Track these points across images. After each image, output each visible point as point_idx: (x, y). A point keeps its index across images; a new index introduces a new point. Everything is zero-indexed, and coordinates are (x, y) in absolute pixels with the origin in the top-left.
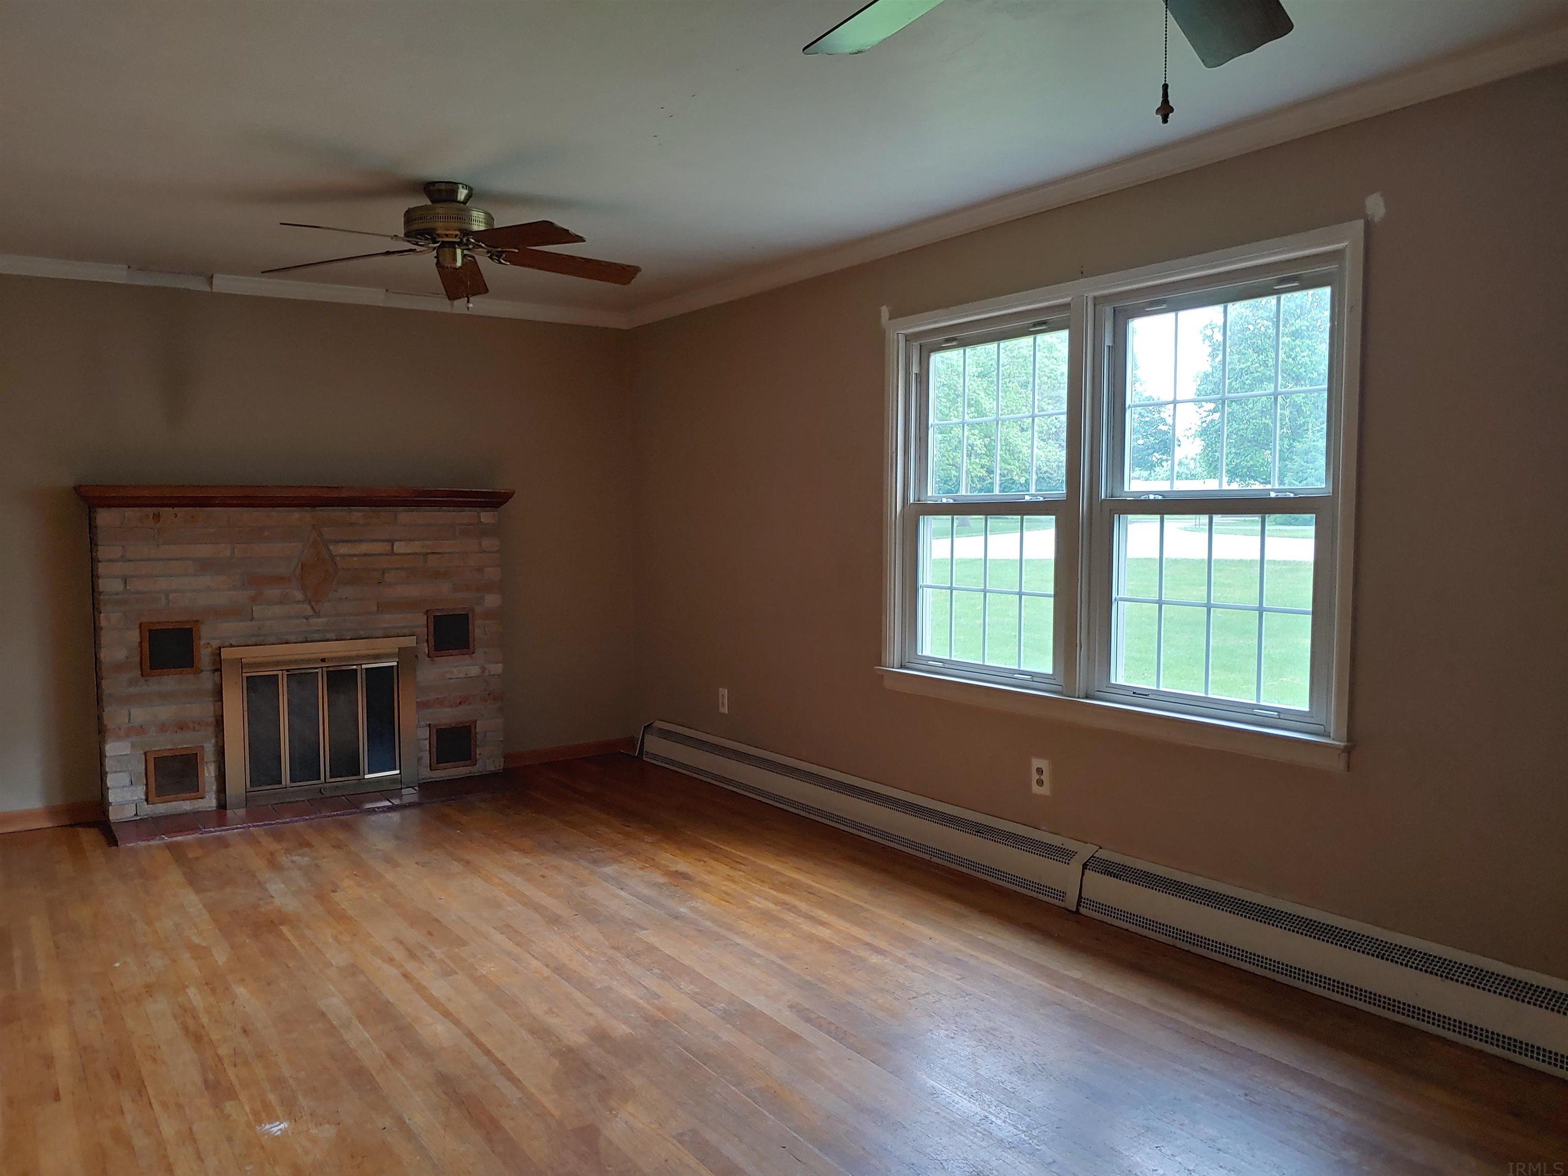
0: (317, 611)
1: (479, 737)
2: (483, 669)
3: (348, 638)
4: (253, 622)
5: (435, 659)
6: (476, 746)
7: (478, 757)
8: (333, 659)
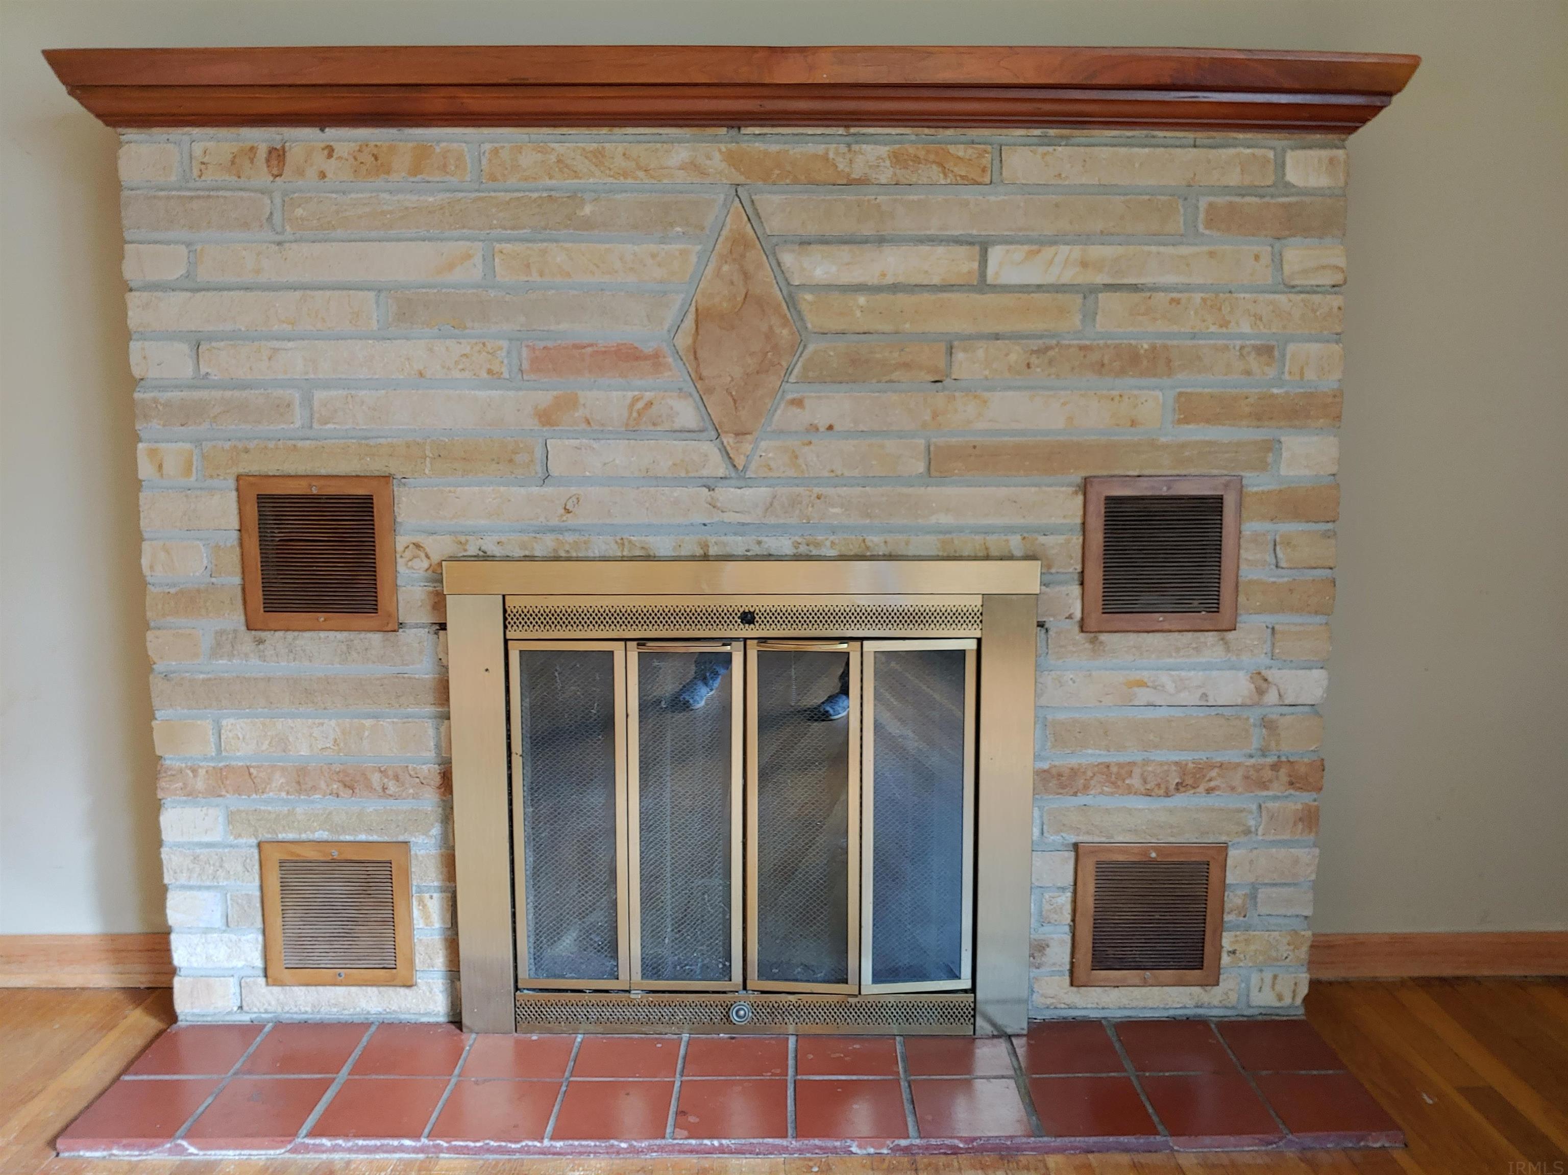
0: (740, 465)
1: (1233, 899)
2: (1261, 682)
3: (833, 553)
4: (547, 490)
5: (1103, 637)
6: (1220, 927)
7: (1225, 959)
8: (777, 616)
